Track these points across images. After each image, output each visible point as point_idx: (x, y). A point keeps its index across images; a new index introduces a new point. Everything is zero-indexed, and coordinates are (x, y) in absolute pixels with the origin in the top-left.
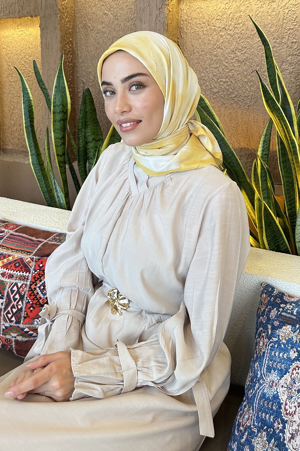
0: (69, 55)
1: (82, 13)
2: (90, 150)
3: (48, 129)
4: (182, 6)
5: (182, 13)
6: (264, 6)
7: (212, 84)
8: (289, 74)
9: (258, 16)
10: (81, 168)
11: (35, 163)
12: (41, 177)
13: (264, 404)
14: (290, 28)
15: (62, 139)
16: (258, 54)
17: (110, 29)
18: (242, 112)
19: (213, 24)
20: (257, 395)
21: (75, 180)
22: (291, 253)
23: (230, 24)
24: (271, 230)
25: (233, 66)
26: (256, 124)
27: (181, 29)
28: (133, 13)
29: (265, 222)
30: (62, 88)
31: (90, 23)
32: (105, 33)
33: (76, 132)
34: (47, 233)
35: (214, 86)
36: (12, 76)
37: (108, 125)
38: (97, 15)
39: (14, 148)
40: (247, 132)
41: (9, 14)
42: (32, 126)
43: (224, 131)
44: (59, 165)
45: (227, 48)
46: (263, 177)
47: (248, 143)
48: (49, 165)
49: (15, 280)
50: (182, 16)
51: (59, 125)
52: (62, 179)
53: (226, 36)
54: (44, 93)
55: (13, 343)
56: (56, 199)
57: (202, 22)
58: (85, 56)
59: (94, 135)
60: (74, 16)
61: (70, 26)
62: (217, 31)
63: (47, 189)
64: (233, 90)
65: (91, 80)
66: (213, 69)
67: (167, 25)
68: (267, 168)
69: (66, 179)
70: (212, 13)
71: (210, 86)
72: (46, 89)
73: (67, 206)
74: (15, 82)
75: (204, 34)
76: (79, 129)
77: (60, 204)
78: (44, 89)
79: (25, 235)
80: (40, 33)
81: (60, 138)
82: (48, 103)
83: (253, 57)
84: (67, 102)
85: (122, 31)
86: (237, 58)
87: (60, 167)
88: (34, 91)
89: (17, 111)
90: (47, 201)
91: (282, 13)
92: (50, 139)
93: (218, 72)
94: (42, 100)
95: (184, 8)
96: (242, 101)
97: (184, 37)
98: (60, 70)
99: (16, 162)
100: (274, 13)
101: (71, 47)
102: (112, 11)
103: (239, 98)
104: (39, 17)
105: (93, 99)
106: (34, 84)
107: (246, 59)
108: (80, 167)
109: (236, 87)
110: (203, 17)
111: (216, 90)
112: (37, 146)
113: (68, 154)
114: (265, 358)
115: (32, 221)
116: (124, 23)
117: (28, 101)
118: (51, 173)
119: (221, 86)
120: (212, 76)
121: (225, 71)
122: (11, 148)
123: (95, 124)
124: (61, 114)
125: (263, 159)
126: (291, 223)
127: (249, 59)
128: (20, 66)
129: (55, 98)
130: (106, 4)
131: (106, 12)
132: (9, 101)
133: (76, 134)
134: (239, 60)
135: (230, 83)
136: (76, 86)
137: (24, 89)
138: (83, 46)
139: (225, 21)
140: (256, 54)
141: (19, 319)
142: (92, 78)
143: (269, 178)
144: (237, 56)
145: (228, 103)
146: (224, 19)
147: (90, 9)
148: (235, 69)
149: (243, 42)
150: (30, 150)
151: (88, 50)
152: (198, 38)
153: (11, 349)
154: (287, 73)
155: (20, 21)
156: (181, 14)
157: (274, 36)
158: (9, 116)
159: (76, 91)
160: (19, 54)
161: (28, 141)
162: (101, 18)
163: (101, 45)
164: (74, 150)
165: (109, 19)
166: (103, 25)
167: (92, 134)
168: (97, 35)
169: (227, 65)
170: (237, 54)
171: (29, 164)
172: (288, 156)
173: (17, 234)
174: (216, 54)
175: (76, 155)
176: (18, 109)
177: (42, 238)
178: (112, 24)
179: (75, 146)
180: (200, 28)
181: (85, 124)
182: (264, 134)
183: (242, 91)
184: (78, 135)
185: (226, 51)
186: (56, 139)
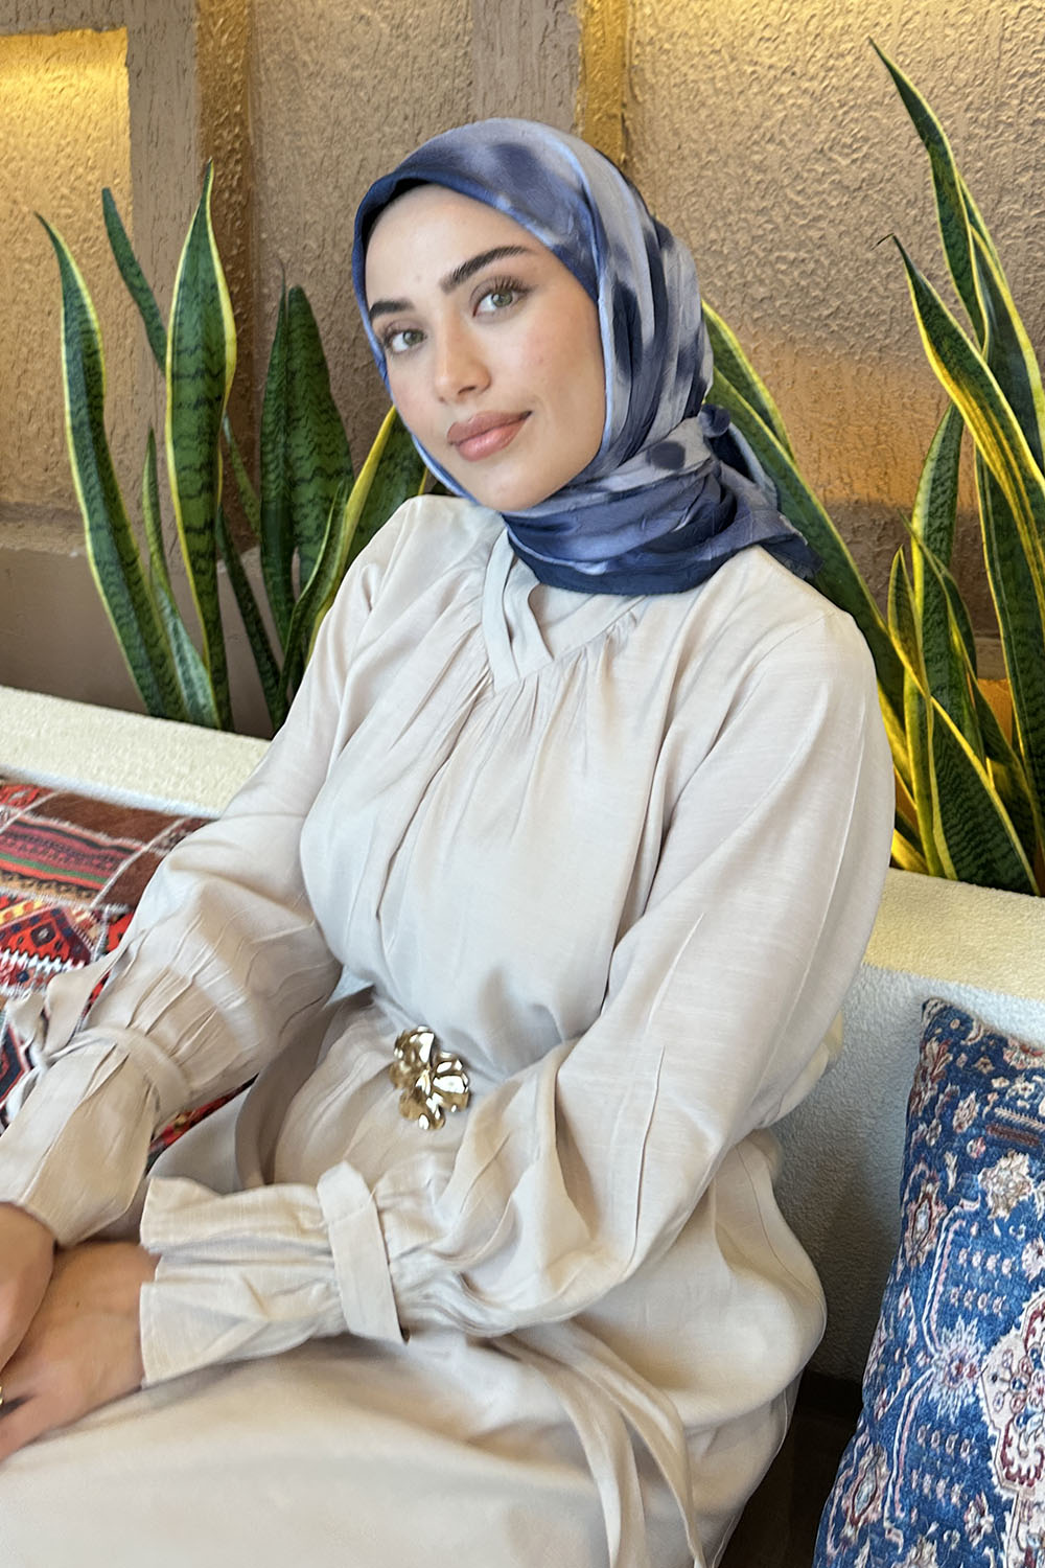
0: (231, 166)
1: (280, 16)
2: (306, 510)
3: (152, 435)
5: (638, 15)
7: (747, 269)
8: (1026, 237)
9: (910, 26)
10: (272, 575)
11: (107, 557)
12: (125, 611)
13: (928, 1441)
14: (1026, 71)
15: (204, 472)
16: (911, 162)
17: (378, 71)
18: (858, 370)
19: (748, 54)
20: (904, 1409)
21: (251, 618)
22: (1036, 891)
23: (809, 55)
24: (961, 806)
25: (823, 205)
26: (908, 413)
27: (635, 73)
28: (461, 16)
29: (938, 776)
30: (205, 286)
31: (309, 51)
32: (361, 85)
33: (253, 443)
34: (147, 819)
35: (756, 276)
36: (26, 240)
37: (373, 418)
38: (331, 24)
39: (28, 501)
40: (879, 443)
41: (18, 20)
42: (95, 425)
43: (789, 440)
44: (193, 565)
45: (800, 141)
46: (933, 612)
47: (881, 483)
48: (157, 564)
50: (637, 25)
51: (193, 420)
52: (204, 615)
53: (796, 97)
54: (139, 304)
56: (181, 691)
57: (710, 49)
58: (287, 168)
59: (319, 454)
60: (252, 25)
61: (234, 62)
62: (765, 82)
63: (148, 652)
64: (824, 290)
65: (309, 252)
66: (750, 217)
67: (584, 61)
68: (946, 579)
69: (219, 615)
70: (743, 17)
71: (743, 275)
72: (148, 288)
73: (220, 715)
74: (36, 261)
75: (717, 92)
76: (266, 435)
77: (196, 706)
78: (141, 289)
79: (67, 824)
80: (126, 86)
81: (198, 466)
82: (154, 342)
83: (894, 174)
84: (222, 335)
85: (421, 78)
86: (837, 177)
87: (194, 571)
88: (104, 293)
89: (39, 366)
90: (146, 698)
91: (996, 16)
92: (159, 466)
93: (770, 226)
94: (134, 325)
96: (857, 330)
97: (645, 101)
98: (200, 223)
99: (37, 553)
100: (968, 18)
101: (237, 136)
102: (386, 8)
103: (846, 319)
104: (123, 31)
105: (315, 323)
106: (105, 267)
107: (870, 181)
108: (267, 570)
109: (833, 280)
110: (711, 31)
111: (762, 292)
112: (112, 496)
113: (226, 524)
114: (934, 1276)
115: (96, 772)
116: (428, 52)
117: (85, 336)
118: (163, 596)
119: (780, 276)
120: (745, 242)
121: (794, 222)
122: (16, 499)
123: (324, 417)
124: (199, 381)
125: (932, 547)
127: (881, 182)
128: (55, 203)
129: (179, 325)
131: (363, 10)
132: (13, 327)
133: (253, 449)
134: (846, 183)
135: (812, 266)
136: (254, 276)
137: (71, 293)
138: (283, 133)
139: (792, 46)
140: (906, 163)
142: (314, 246)
143: (956, 614)
144: (837, 171)
146: (789, 39)
148: (831, 216)
149: (857, 120)
150: (89, 509)
151: (298, 147)
152: (696, 106)
154: (1020, 230)
155: (56, 43)
156: (634, 21)
157: (970, 98)
158: (13, 384)
159: (255, 292)
160: (51, 161)
161: (81, 477)
162: (348, 32)
163: (345, 130)
164: (247, 510)
165: (377, 37)
167: (311, 453)
168: (332, 92)
169: (803, 203)
170: (834, 161)
171: (83, 558)
172: (1017, 536)
173: (40, 820)
174: (761, 162)
175: (253, 526)
176: (46, 359)
177: (131, 837)
178: (386, 53)
179: (251, 493)
180: (701, 68)
181: (289, 417)
182: (934, 454)
183: (855, 294)
184: (263, 454)
185: (796, 151)
186: (181, 469)
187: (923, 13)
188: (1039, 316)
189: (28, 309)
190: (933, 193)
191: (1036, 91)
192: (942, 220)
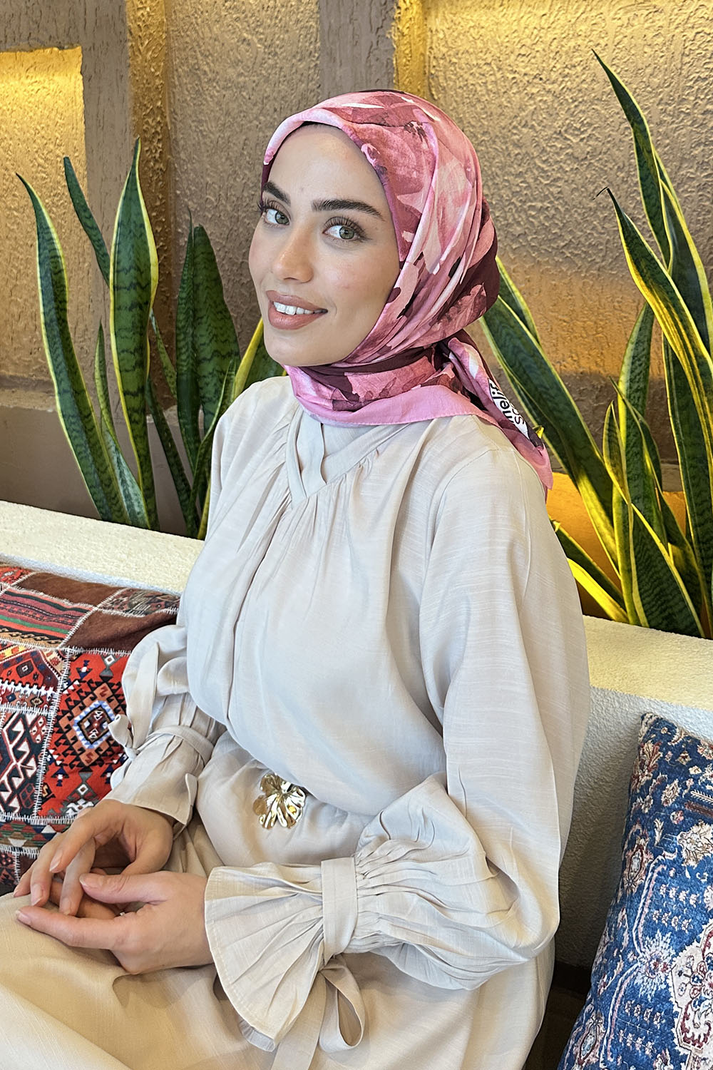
0: (155, 144)
1: (188, 39)
2: (207, 380)
3: (101, 327)
4: (433, 22)
5: (435, 38)
6: (635, 23)
7: (509, 214)
8: (698, 191)
9: (621, 46)
10: (184, 424)
11: (70, 412)
12: (83, 449)
13: (632, 1012)
14: (699, 77)
15: (136, 354)
16: (620, 140)
17: (255, 78)
18: (584, 283)
19: (510, 65)
20: (618, 989)
21: (170, 454)
22: (702, 634)
23: (551, 66)
24: (651, 577)
25: (561, 170)
26: (617, 312)
27: (433, 78)
28: (313, 39)
29: (636, 557)
30: (136, 226)
31: (208, 64)
32: (244, 87)
33: (171, 333)
34: (97, 590)
35: (514, 219)
36: (14, 195)
37: (254, 316)
38: (223, 44)
39: (18, 374)
40: (597, 333)
41: (6, 42)
42: (61, 321)
43: (537, 332)
44: (130, 417)
45: (544, 127)
46: (633, 446)
47: (599, 360)
48: (106, 417)
49: (20, 707)
50: (434, 46)
51: (128, 318)
52: (138, 451)
53: (542, 95)
54: (91, 239)
55: (16, 863)
56: (122, 503)
57: (484, 62)
58: (194, 145)
59: (216, 341)
60: (168, 45)
61: (156, 71)
62: (521, 85)
63: (99, 476)
64: (560, 229)
65: (209, 203)
66: (511, 178)
67: (397, 70)
68: (642, 424)
69: (148, 452)
70: (507, 39)
71: (505, 219)
72: (97, 228)
73: (149, 519)
74: (22, 210)
75: (488, 91)
76: (179, 329)
77: (133, 513)
78: (92, 228)
79: (42, 594)
80: (81, 88)
81: (132, 350)
82: (102, 264)
83: (609, 149)
84: (149, 260)
85: (286, 83)
86: (570, 151)
87: (131, 422)
88: (68, 231)
89: (25, 282)
90: (99, 508)
91: (679, 38)
92: (107, 351)
93: (524, 185)
94: (88, 254)
95: (440, 28)
96: (583, 256)
97: (439, 98)
98: (132, 182)
99: (25, 409)
100: (660, 40)
101: (159, 123)
102: (262, 34)
103: (576, 249)
104: (79, 49)
105: (212, 253)
106: (68, 215)
107: (593, 154)
108: (181, 421)
109: (567, 222)
110: (484, 50)
111: (519, 230)
112: (73, 370)
113: (153, 390)
114: (642, 901)
115: (62, 558)
116: (290, 64)
117: (53, 260)
118: (109, 438)
119: (531, 219)
121: (541, 182)
122: (11, 373)
123: (219, 316)
124: (132, 291)
125: (632, 402)
126: (702, 558)
127: (600, 153)
128: (34, 170)
129: (118, 252)
130: (246, 17)
131: (245, 35)
132: (7, 255)
133: (171, 338)
134: (576, 155)
135: (553, 212)
136: (172, 219)
137: (42, 229)
138: (190, 121)
139: (540, 60)
140: (617, 141)
141: (28, 804)
142: (213, 199)
143: (648, 447)
144: (570, 146)
145: (548, 261)
146: (538, 55)
147: (207, 29)
148: (566, 178)
149: (584, 112)
150: (57, 379)
151: (201, 131)
152: (474, 102)
153: (10, 878)
154: (694, 187)
155: (33, 58)
156: (432, 43)
157: (661, 96)
158: (7, 295)
159: (173, 231)
160: (30, 141)
161: (52, 357)
162: (234, 50)
163: (234, 119)
164: (168, 379)
165: (255, 53)
166: (240, 69)
167: (211, 341)
168: (224, 93)
169: (546, 169)
170: (569, 140)
171: (55, 412)
172: (691, 394)
173: (23, 591)
174: (518, 141)
175: (172, 391)
176: (29, 279)
177: (85, 602)
178: (261, 65)
179: (171, 368)
180: (477, 75)
181: (195, 316)
182: (634, 339)
183: (582, 231)
184: (177, 341)
185: (543, 133)
186: (120, 352)
187: (629, 37)
188: (706, 246)
189: (17, 243)
190: (635, 161)
191: (706, 91)
192: (641, 179)
